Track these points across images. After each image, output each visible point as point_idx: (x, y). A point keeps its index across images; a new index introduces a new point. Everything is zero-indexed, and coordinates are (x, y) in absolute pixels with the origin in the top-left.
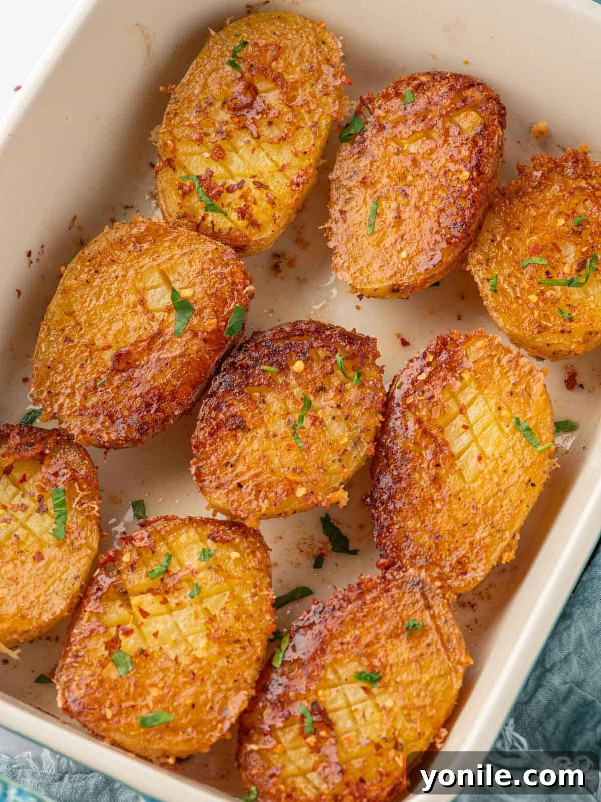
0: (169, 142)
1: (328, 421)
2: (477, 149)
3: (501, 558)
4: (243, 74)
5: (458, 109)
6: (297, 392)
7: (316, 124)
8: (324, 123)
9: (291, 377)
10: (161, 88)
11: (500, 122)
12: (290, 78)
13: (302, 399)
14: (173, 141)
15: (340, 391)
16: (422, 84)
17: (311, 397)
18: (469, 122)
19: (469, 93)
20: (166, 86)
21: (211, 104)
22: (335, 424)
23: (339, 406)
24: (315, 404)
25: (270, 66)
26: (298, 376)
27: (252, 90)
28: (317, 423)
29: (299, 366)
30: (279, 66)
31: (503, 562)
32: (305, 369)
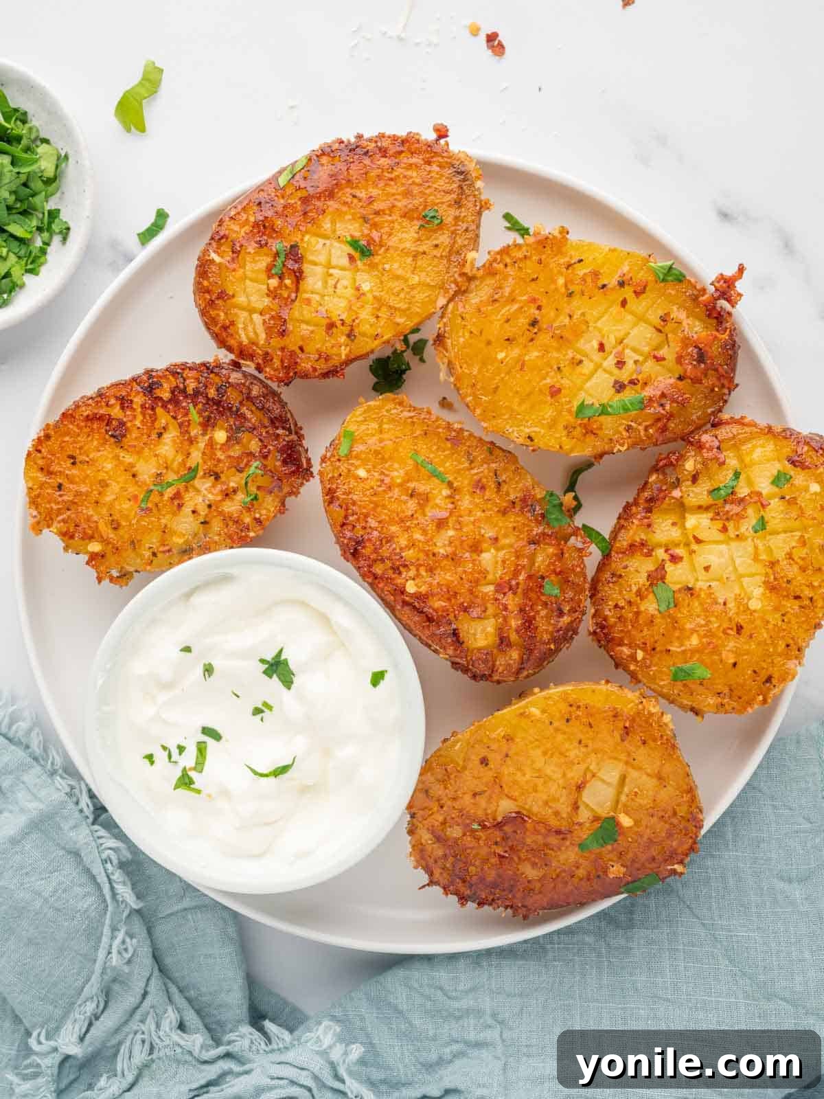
1: (187, 510)
6: (196, 456)
9: (207, 437)
13: (190, 468)
15: (227, 495)
17: (201, 473)
22: (191, 518)
23: (210, 506)
24: (197, 482)
26: (211, 444)
28: (176, 502)
29: (221, 436)
32: (223, 445)
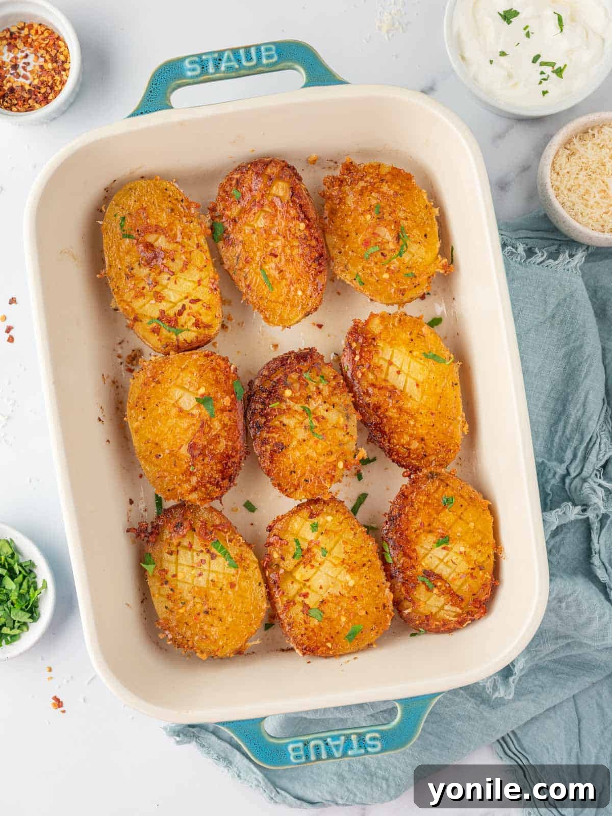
0: (127, 307)
1: (325, 414)
2: (298, 205)
3: (463, 432)
4: (138, 240)
5: (270, 186)
6: (298, 407)
7: (198, 246)
8: (202, 240)
9: (288, 400)
10: (98, 276)
11: (298, 179)
12: (165, 224)
13: (303, 411)
14: (128, 305)
15: (320, 393)
16: (238, 180)
17: (307, 406)
18: (281, 189)
19: (269, 171)
20: (99, 273)
21: (132, 269)
22: (330, 413)
23: (325, 402)
24: (312, 408)
25: (148, 224)
26: (291, 398)
27: (149, 246)
28: (321, 420)
29: (288, 393)
30: (152, 221)
31: (466, 433)
32: (293, 393)
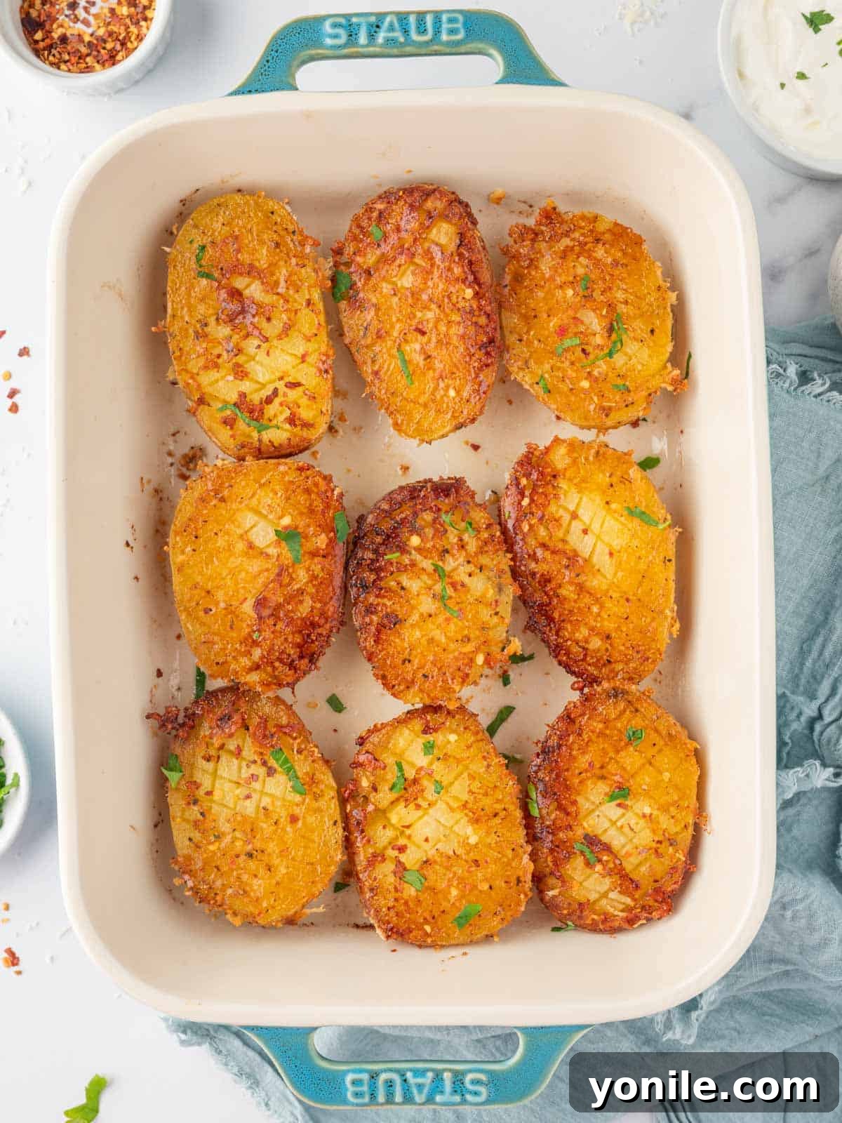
0: (190, 381)
1: (467, 580)
2: (466, 261)
3: (671, 634)
4: (219, 283)
5: (428, 227)
6: (427, 564)
7: (309, 303)
8: (316, 295)
9: (413, 552)
10: (153, 329)
11: (472, 223)
12: (263, 264)
13: (434, 570)
14: (192, 378)
15: (463, 547)
16: (381, 213)
17: (440, 563)
18: (444, 234)
19: (429, 205)
20: (156, 325)
21: (206, 325)
22: (474, 579)
23: (469, 562)
24: (448, 568)
25: (238, 260)
26: (418, 550)
27: (236, 294)
28: (459, 587)
29: (415, 541)
30: (245, 257)
31: (675, 636)
32: (422, 540)
